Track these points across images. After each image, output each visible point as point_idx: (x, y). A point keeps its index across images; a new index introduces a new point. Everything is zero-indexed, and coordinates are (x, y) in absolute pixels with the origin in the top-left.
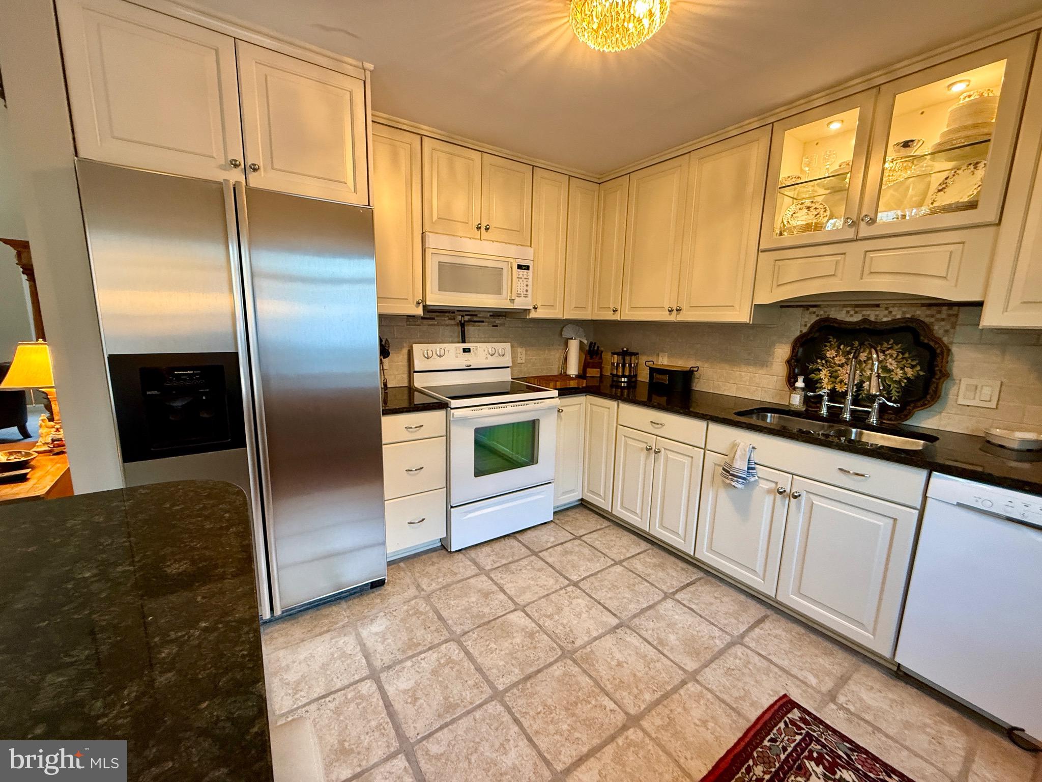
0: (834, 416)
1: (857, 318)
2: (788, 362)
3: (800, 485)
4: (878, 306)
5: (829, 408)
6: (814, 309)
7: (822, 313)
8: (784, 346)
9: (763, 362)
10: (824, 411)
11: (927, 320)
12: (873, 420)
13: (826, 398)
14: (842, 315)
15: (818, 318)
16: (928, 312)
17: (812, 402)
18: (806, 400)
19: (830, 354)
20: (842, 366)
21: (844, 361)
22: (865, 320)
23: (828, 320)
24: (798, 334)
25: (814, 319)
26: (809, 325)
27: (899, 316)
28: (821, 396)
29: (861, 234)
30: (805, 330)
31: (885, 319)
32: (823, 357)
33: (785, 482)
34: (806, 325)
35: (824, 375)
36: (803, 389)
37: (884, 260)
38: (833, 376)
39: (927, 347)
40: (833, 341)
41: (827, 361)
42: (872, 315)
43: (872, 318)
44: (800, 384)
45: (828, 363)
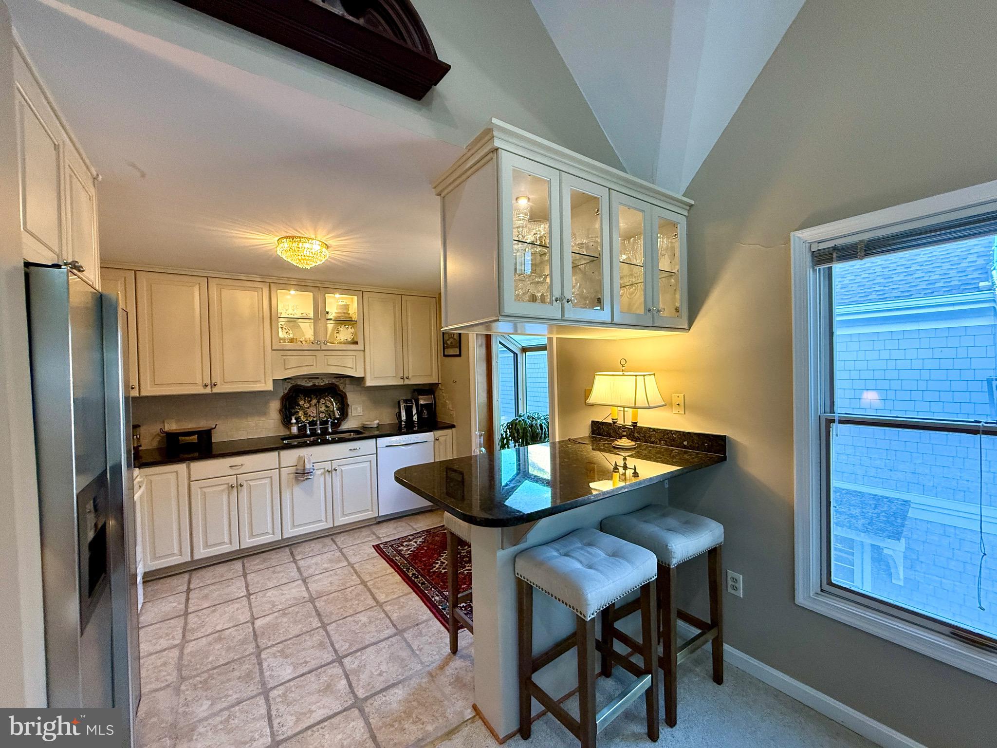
0: (313, 433)
1: (310, 384)
2: (280, 411)
3: (335, 464)
4: (318, 378)
5: (310, 429)
6: (289, 380)
7: (293, 382)
8: (274, 402)
9: (264, 413)
10: (308, 432)
11: (337, 383)
12: (330, 430)
13: (308, 425)
14: (304, 383)
15: (291, 385)
16: (337, 380)
17: (302, 429)
18: (299, 429)
19: (301, 403)
20: (308, 408)
21: (309, 405)
22: (314, 385)
23: (297, 385)
24: (282, 394)
25: (290, 386)
26: (288, 389)
27: (327, 383)
28: (305, 425)
29: (323, 348)
30: (286, 392)
31: (322, 384)
32: (299, 405)
33: (328, 466)
34: (286, 389)
35: (301, 414)
36: (296, 423)
37: (333, 361)
38: (305, 414)
39: (340, 395)
40: (302, 396)
41: (301, 407)
42: (317, 382)
43: (317, 384)
44: (294, 421)
45: (302, 408)
